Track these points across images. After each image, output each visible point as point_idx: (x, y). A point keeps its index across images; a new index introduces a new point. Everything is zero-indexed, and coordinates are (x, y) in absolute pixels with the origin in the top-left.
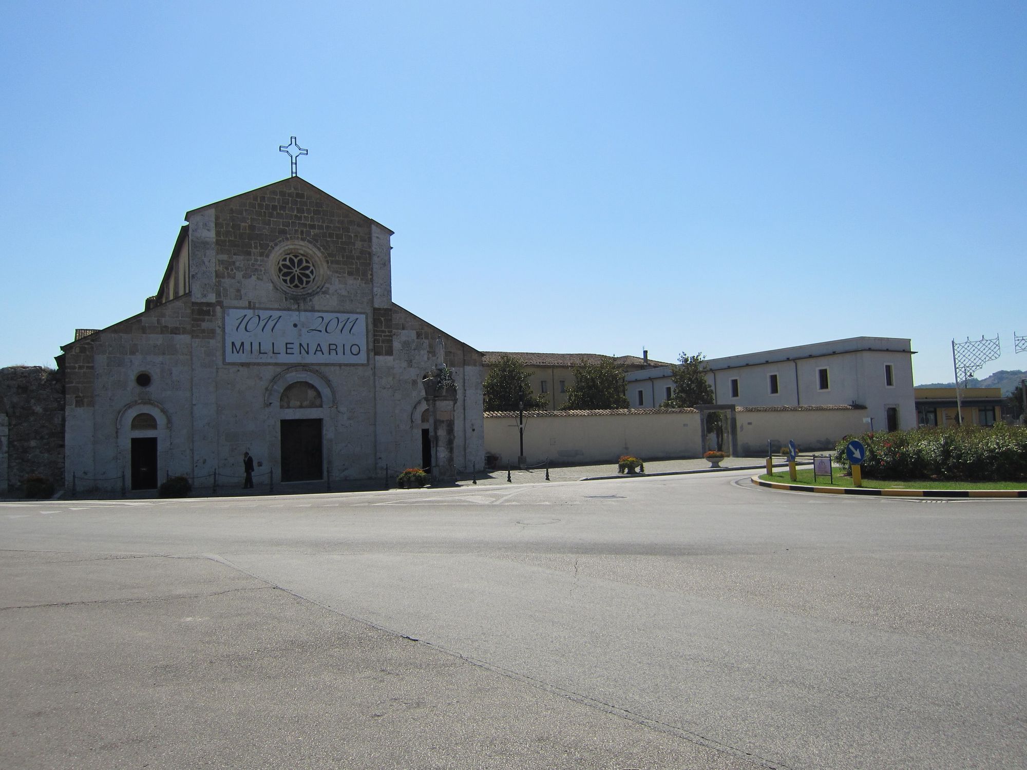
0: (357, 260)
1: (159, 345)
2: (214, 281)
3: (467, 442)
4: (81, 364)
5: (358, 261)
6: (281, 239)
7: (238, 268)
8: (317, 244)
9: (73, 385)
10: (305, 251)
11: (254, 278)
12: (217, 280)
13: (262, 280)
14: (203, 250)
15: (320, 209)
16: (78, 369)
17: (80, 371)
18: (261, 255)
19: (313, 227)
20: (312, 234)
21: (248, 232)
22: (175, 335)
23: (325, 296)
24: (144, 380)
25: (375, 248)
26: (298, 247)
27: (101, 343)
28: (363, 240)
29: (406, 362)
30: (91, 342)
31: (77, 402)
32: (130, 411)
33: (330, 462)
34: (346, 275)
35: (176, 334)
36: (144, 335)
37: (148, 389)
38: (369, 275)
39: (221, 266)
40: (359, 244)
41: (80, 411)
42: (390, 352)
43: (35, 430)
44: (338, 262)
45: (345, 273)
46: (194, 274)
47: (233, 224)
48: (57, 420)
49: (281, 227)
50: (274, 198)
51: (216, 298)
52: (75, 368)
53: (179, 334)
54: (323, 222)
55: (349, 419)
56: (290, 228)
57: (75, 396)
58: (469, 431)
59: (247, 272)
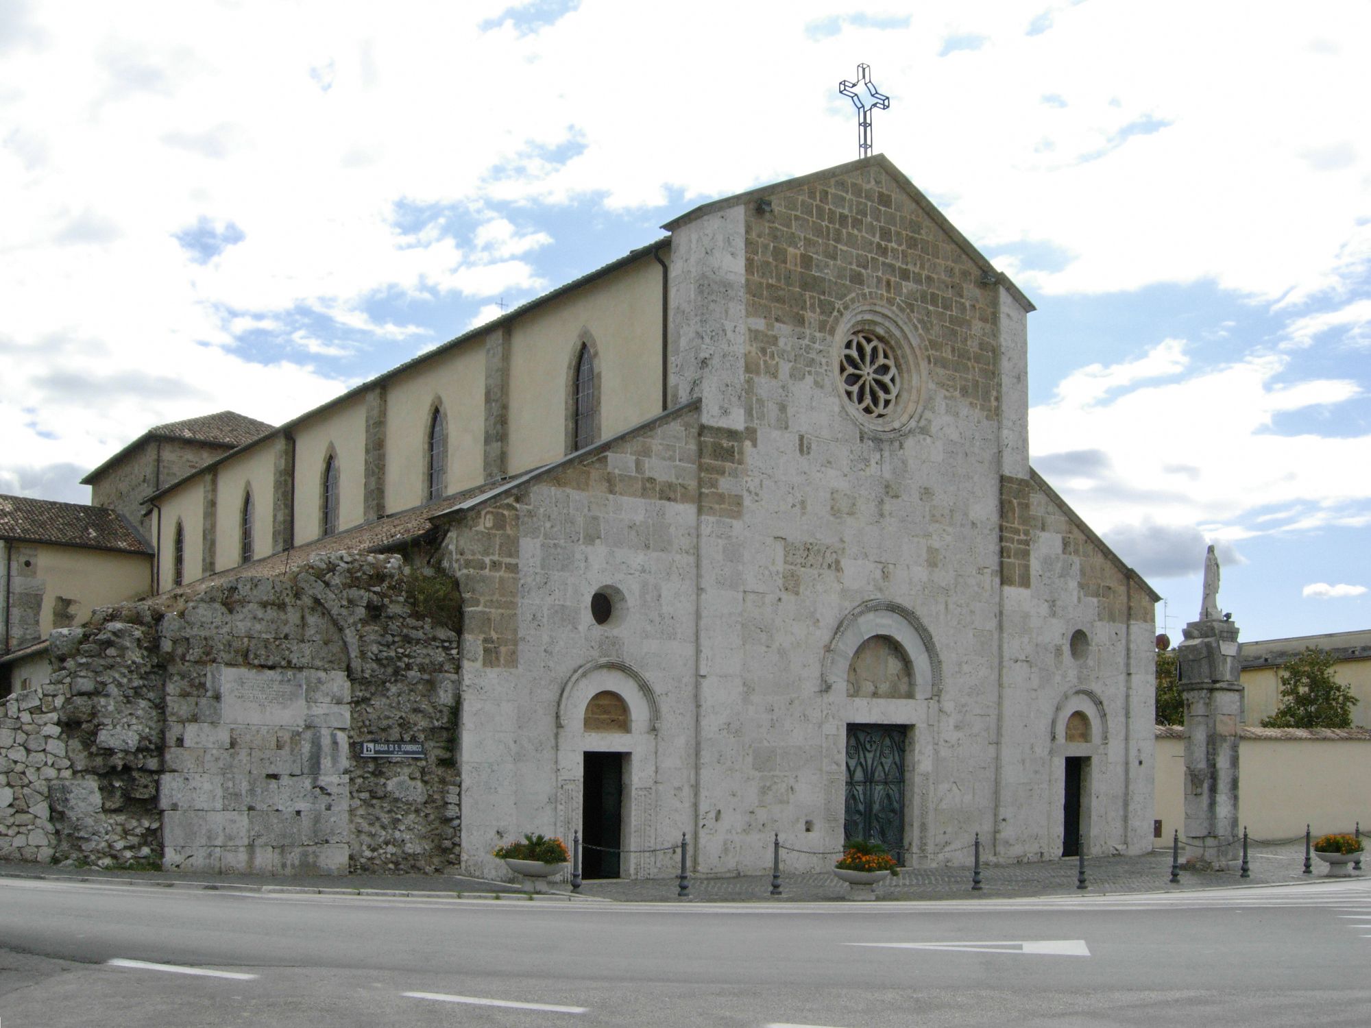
0: (975, 361)
1: (638, 524)
2: (742, 377)
3: (1131, 788)
4: (496, 558)
5: (976, 365)
6: (853, 295)
7: (782, 354)
8: (912, 315)
9: (479, 609)
10: (888, 331)
11: (809, 380)
12: (747, 375)
13: (822, 387)
14: (723, 302)
15: (917, 236)
16: (490, 570)
17: (492, 573)
18: (822, 328)
19: (905, 275)
20: (905, 290)
21: (799, 270)
22: (667, 503)
23: (924, 439)
24: (603, 607)
25: (1005, 340)
26: (878, 319)
27: (530, 507)
28: (984, 319)
29: (1046, 603)
30: (514, 504)
31: (486, 650)
32: (583, 683)
33: (923, 827)
34: (957, 394)
35: (669, 499)
36: (611, 497)
37: (616, 632)
38: (992, 399)
39: (754, 345)
40: (977, 327)
41: (492, 674)
42: (1025, 582)
43: (401, 718)
44: (944, 364)
45: (956, 390)
46: (707, 356)
47: (774, 247)
48: (445, 697)
49: (854, 267)
50: (843, 199)
51: (745, 422)
52: (483, 567)
53: (675, 500)
54: (922, 267)
55: (957, 727)
56: (869, 271)
57: (482, 637)
58: (1134, 763)
59: (799, 366)
